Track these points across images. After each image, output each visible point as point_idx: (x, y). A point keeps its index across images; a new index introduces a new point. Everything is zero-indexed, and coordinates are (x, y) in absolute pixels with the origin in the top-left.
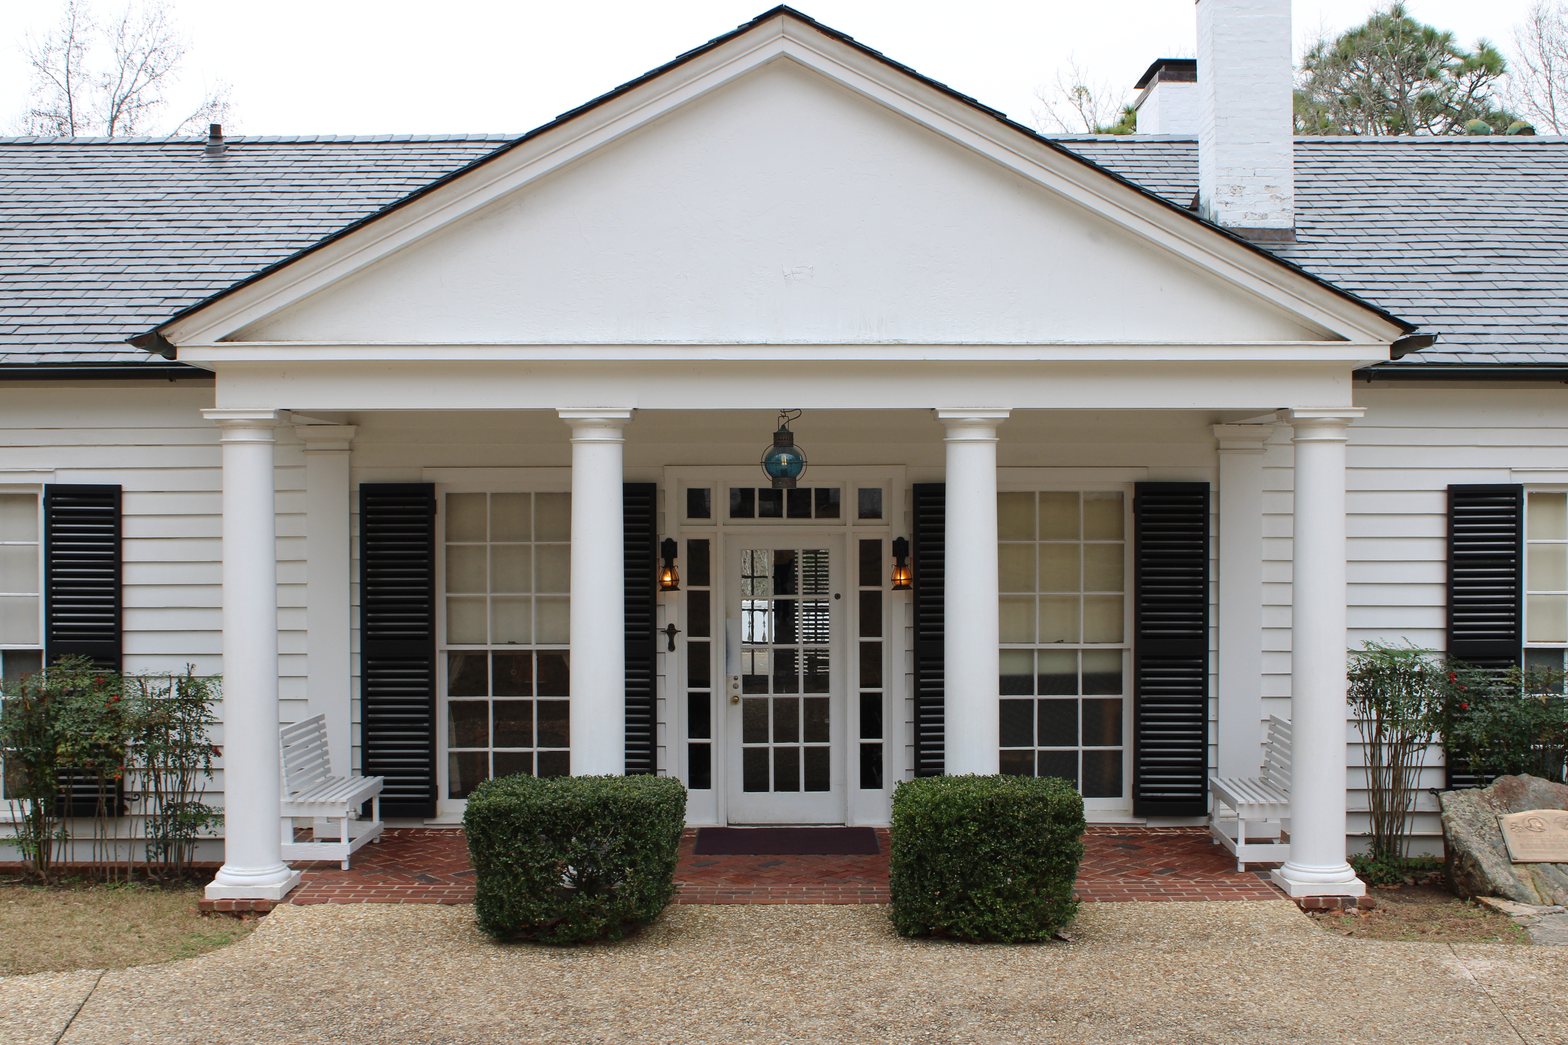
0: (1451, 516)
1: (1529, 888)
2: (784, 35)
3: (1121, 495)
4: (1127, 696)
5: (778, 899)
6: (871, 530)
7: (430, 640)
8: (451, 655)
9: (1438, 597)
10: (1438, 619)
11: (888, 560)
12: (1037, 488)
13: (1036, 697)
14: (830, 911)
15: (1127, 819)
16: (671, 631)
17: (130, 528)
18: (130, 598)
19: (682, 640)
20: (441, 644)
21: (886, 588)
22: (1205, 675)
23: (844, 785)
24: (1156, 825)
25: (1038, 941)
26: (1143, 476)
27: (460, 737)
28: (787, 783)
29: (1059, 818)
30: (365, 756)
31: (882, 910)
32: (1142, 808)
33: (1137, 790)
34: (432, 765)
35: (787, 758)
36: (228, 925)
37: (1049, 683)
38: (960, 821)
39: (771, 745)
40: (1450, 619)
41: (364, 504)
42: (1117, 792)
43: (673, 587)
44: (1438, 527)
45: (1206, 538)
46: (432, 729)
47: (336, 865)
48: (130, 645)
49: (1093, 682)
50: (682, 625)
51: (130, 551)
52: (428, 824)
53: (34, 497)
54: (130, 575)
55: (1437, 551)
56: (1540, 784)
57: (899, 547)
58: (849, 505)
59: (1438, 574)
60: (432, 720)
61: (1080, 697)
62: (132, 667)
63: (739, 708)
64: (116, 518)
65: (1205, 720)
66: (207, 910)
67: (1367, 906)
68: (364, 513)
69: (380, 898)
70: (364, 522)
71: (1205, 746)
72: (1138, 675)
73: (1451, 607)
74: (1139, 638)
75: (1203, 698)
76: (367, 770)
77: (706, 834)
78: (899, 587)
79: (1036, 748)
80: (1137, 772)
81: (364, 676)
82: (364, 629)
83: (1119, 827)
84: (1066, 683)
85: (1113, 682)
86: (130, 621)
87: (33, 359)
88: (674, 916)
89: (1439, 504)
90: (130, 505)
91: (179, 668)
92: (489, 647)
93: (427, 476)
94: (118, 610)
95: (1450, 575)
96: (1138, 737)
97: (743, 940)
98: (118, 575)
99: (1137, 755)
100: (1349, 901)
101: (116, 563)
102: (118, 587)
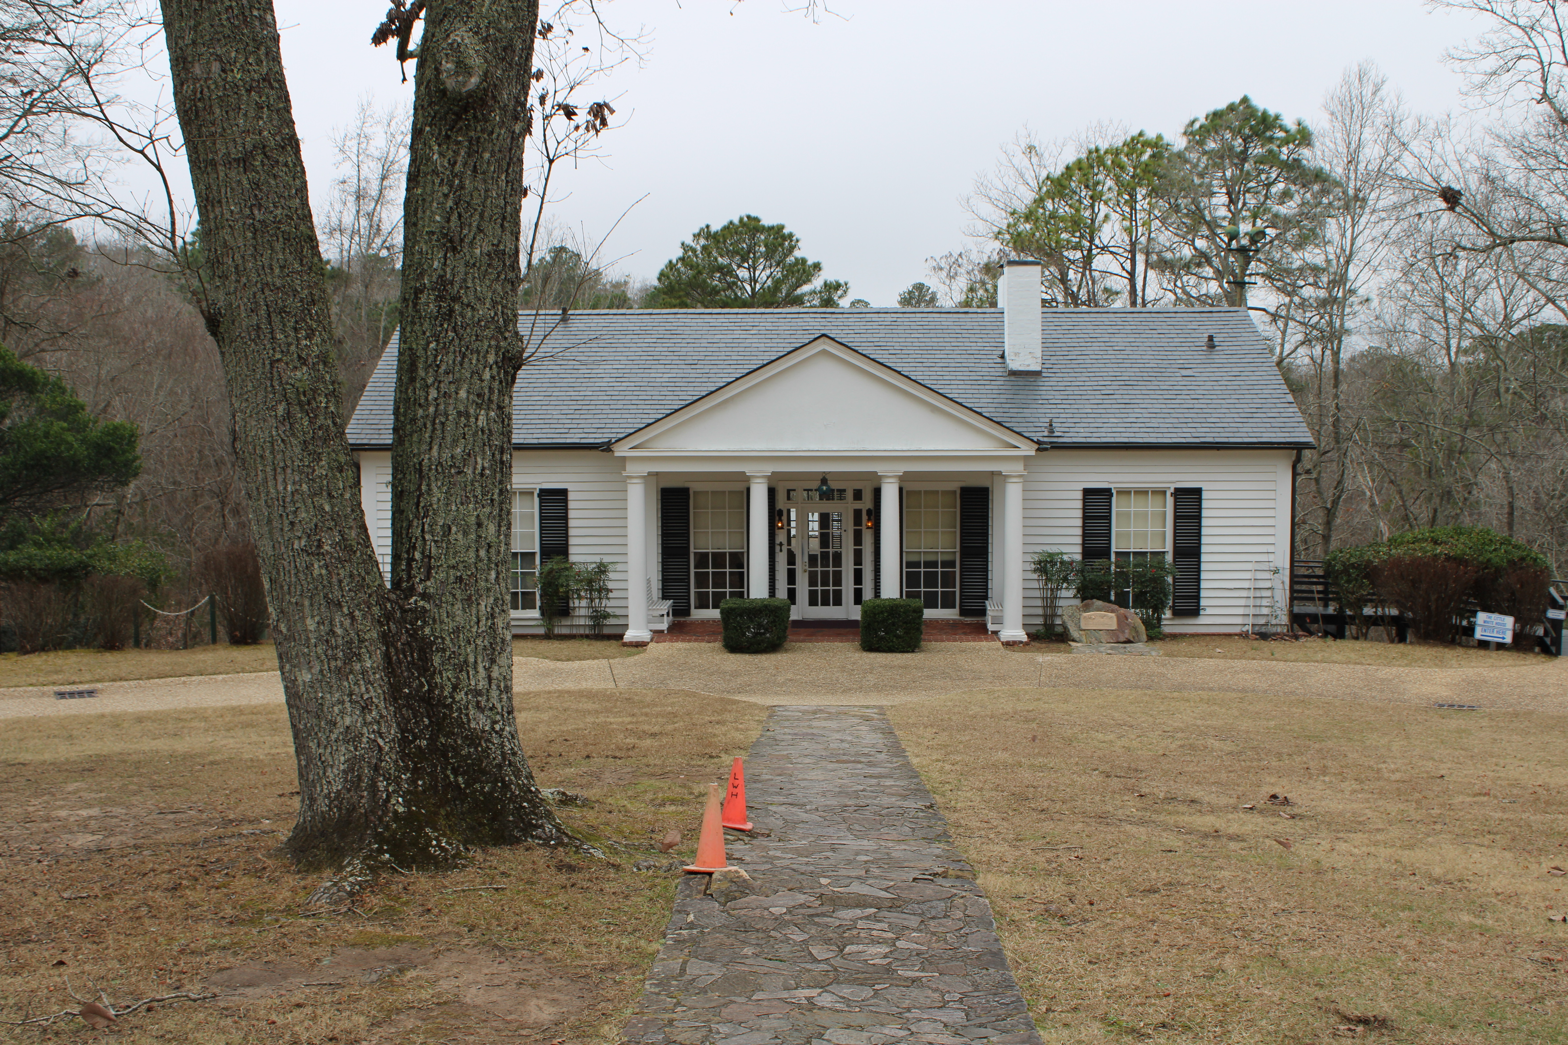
0: (1084, 500)
1: (1084, 639)
2: (824, 343)
3: (955, 492)
4: (957, 569)
5: (822, 641)
6: (858, 505)
7: (688, 548)
8: (695, 553)
9: (1079, 531)
10: (1079, 540)
11: (865, 517)
12: (922, 489)
13: (922, 570)
14: (841, 644)
15: (957, 617)
16: (781, 544)
17: (571, 505)
18: (572, 532)
19: (785, 548)
20: (692, 550)
21: (864, 528)
22: (987, 561)
23: (847, 603)
24: (968, 620)
25: (908, 652)
26: (964, 484)
27: (698, 586)
28: (825, 603)
29: (914, 611)
30: (663, 593)
31: (857, 644)
32: (963, 613)
33: (961, 606)
34: (689, 596)
35: (825, 593)
36: (634, 650)
37: (928, 564)
38: (882, 612)
39: (819, 588)
40: (1084, 540)
41: (662, 496)
42: (954, 607)
43: (782, 528)
44: (1079, 504)
45: (988, 508)
46: (689, 582)
47: (662, 631)
48: (572, 550)
49: (945, 564)
50: (785, 542)
51: (571, 514)
52: (687, 619)
53: (532, 493)
54: (571, 523)
55: (1079, 514)
56: (1098, 603)
57: (869, 512)
58: (850, 495)
59: (1079, 522)
60: (689, 579)
61: (940, 570)
62: (573, 558)
63: (807, 574)
64: (566, 501)
65: (987, 579)
66: (625, 645)
67: (1026, 644)
68: (662, 499)
69: (683, 641)
70: (662, 503)
71: (987, 589)
72: (961, 561)
73: (1084, 535)
74: (962, 547)
75: (986, 570)
76: (665, 597)
77: (794, 622)
78: (868, 528)
79: (922, 589)
80: (961, 599)
81: (663, 562)
82: (663, 544)
83: (954, 620)
84: (934, 564)
85: (952, 564)
86: (572, 541)
87: (536, 441)
88: (787, 645)
89: (1080, 495)
90: (571, 496)
91: (597, 559)
92: (710, 551)
93: (687, 485)
94: (567, 536)
95: (1084, 523)
96: (961, 585)
97: (811, 651)
98: (567, 523)
99: (961, 592)
100: (1021, 642)
101: (566, 518)
102: (566, 528)
